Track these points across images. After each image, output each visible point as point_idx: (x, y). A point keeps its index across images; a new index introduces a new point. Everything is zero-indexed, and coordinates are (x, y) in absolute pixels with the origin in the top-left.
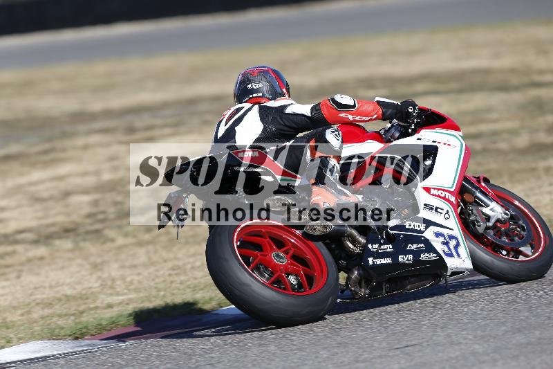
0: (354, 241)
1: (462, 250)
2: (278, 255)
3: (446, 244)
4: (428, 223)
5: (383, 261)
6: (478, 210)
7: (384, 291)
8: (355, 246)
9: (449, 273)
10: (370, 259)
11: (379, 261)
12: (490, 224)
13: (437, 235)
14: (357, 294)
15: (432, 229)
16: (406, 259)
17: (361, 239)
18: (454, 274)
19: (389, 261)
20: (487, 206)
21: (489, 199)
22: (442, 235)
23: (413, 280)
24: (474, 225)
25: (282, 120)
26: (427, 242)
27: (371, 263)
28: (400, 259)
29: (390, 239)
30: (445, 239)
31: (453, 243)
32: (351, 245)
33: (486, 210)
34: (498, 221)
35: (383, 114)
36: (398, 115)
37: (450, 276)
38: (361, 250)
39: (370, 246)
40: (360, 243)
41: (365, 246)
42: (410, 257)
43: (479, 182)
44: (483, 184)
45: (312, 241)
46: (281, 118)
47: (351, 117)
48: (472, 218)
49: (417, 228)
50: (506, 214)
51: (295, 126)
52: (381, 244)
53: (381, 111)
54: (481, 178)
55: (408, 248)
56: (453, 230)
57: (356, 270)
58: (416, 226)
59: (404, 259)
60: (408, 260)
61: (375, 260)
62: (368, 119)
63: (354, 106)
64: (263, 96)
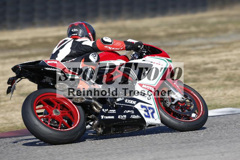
0: (97, 107)
1: (156, 115)
2: (56, 111)
3: (147, 111)
4: (138, 101)
5: (109, 117)
7: (112, 132)
9: (147, 125)
11: (107, 117)
12: (173, 103)
13: (142, 107)
15: (140, 104)
16: (122, 117)
17: (100, 106)
18: (150, 125)
19: (113, 117)
22: (145, 107)
23: (128, 127)
24: (166, 103)
26: (136, 110)
27: (102, 118)
28: (119, 117)
30: (147, 109)
32: (95, 109)
34: (178, 101)
39: (103, 110)
40: (99, 108)
41: (101, 110)
42: (125, 116)
47: (110, 48)
50: (183, 98)
52: (109, 109)
55: (124, 112)
56: (151, 105)
57: (96, 121)
58: (131, 102)
59: (121, 117)
60: (123, 118)
61: (105, 117)
62: (119, 49)
63: (111, 43)
64: (77, 35)
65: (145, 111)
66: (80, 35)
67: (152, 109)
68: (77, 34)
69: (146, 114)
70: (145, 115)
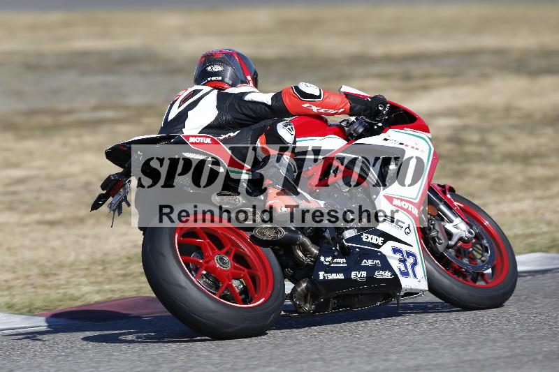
0: (306, 251)
1: (420, 270)
2: (221, 259)
4: (387, 237)
5: (335, 276)
6: (440, 225)
7: (331, 307)
8: (306, 256)
9: (402, 294)
10: (321, 274)
11: (330, 276)
12: (452, 243)
13: (395, 250)
14: (301, 308)
15: (391, 244)
16: (359, 276)
17: (313, 249)
18: (407, 294)
19: (341, 276)
20: (451, 221)
21: (454, 214)
22: (400, 251)
24: (435, 242)
25: (240, 108)
26: (383, 258)
27: (321, 278)
28: (353, 275)
29: (345, 252)
30: (403, 256)
31: (410, 261)
32: (301, 254)
33: (449, 226)
34: (461, 239)
35: (351, 108)
36: (367, 112)
37: (402, 297)
38: (311, 261)
39: (322, 259)
40: (311, 253)
41: (317, 258)
42: (364, 274)
43: (445, 193)
44: (449, 196)
45: (260, 246)
46: (239, 105)
47: (315, 109)
48: (433, 234)
49: (374, 241)
50: (470, 232)
51: (254, 115)
52: (334, 257)
53: (349, 105)
54: (447, 187)
55: (363, 264)
56: (412, 246)
57: (304, 282)
58: (374, 239)
59: (356, 276)
60: (361, 277)
61: (326, 275)
62: (334, 112)
63: (319, 97)
64: (222, 81)
65: (401, 261)
66: (227, 80)
67: (414, 255)
68: (220, 78)
69: (403, 268)
70: (400, 270)
